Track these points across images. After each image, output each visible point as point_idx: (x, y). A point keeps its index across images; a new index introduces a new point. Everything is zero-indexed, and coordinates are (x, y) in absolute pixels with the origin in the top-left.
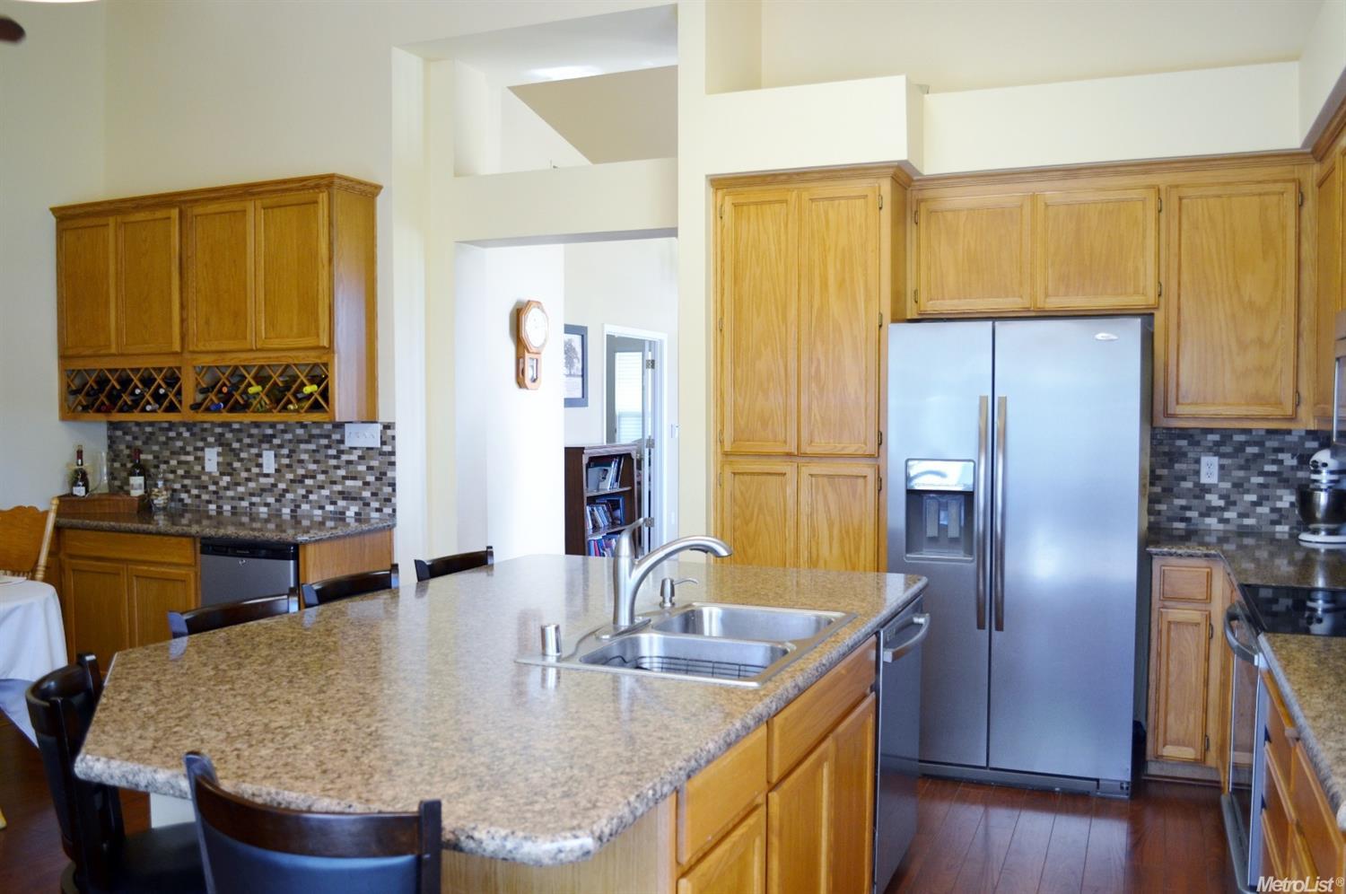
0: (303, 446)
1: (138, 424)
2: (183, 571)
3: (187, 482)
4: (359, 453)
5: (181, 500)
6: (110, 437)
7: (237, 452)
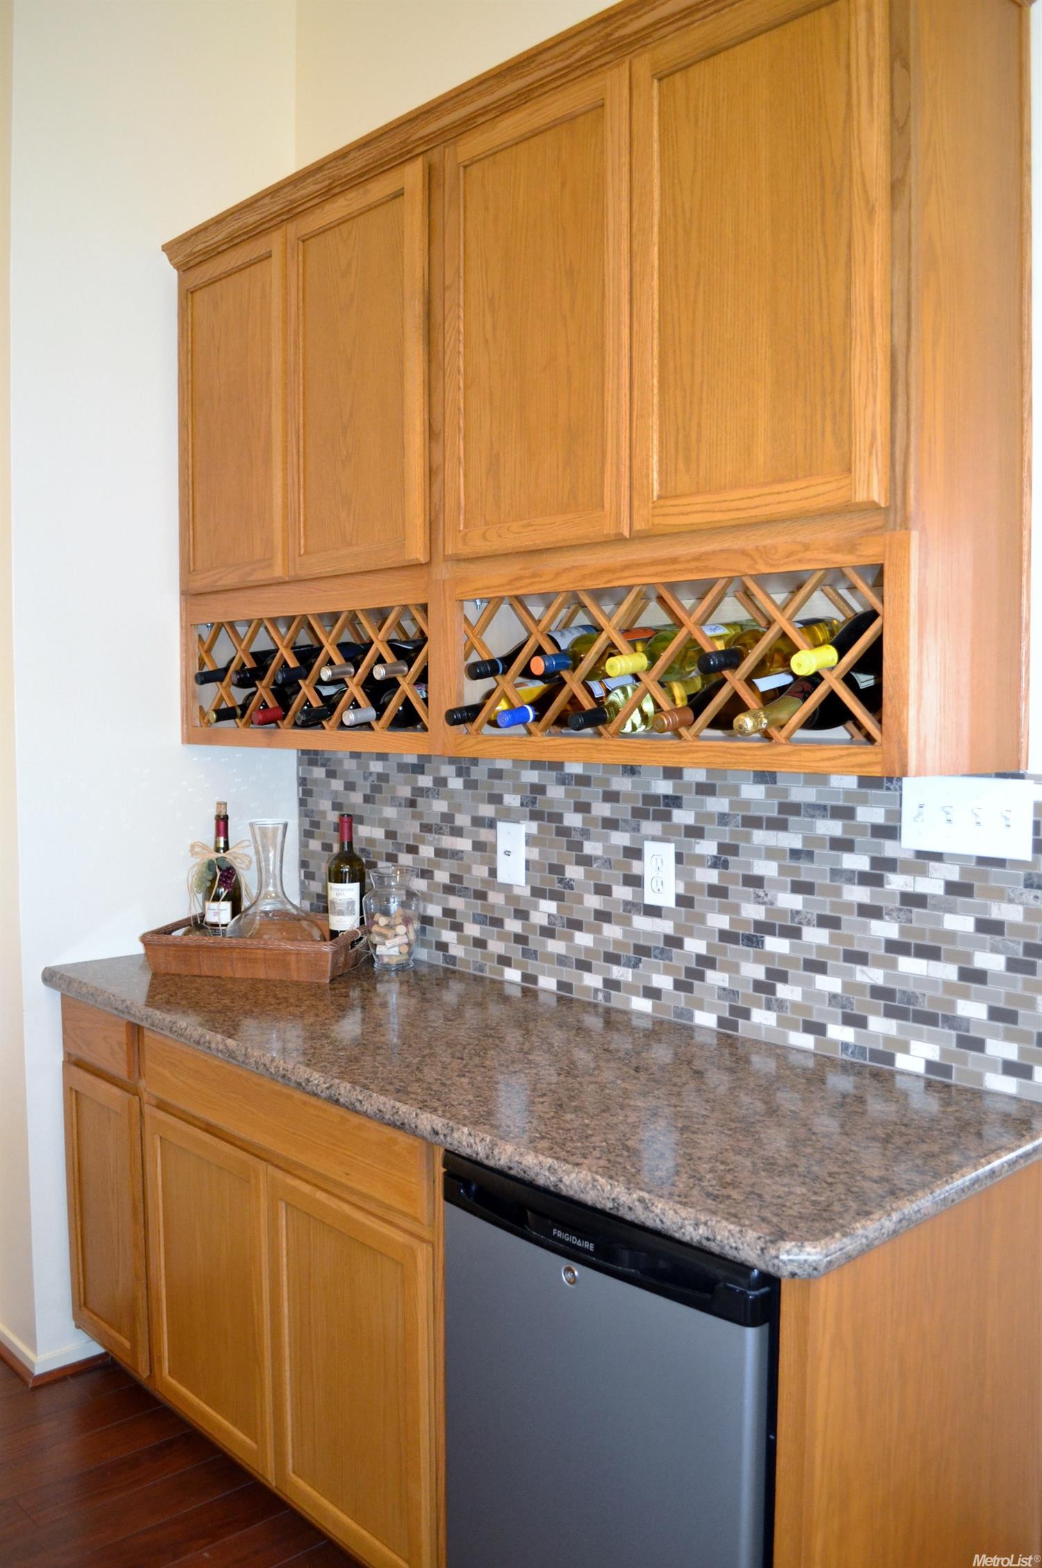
0: (761, 837)
1: (355, 755)
3: (456, 902)
4: (953, 873)
5: (443, 947)
6: (302, 782)
7: (576, 837)
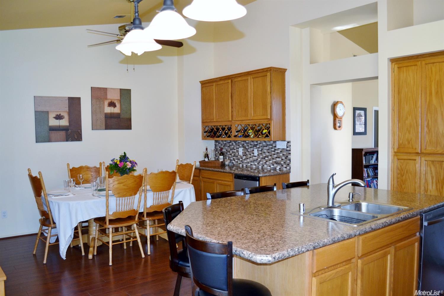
0: (265, 148)
1: (222, 141)
2: (229, 183)
3: (234, 158)
4: (280, 150)
5: (233, 163)
6: (215, 145)
7: (247, 149)
